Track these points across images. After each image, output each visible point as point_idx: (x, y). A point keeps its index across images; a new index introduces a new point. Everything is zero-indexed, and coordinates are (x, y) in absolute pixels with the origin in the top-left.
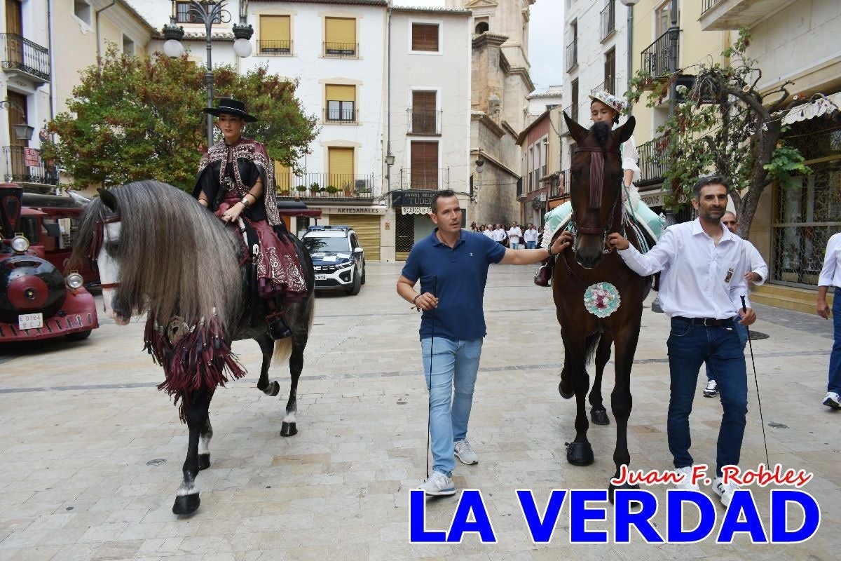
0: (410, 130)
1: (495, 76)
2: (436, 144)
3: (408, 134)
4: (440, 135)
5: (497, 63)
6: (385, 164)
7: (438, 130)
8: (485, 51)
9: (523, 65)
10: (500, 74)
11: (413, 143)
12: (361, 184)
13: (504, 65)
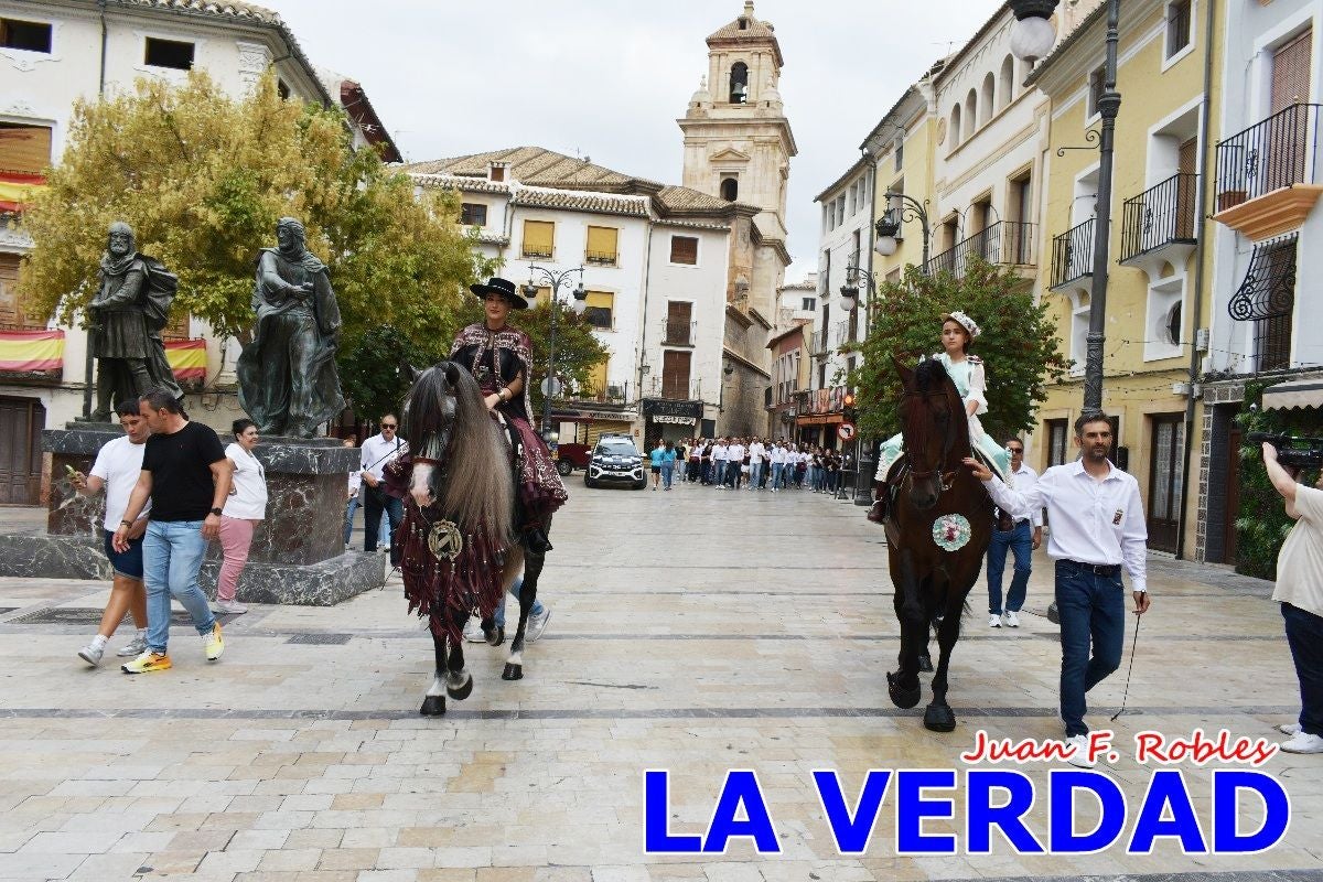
0: (665, 339)
1: (745, 254)
2: (688, 354)
3: (663, 344)
4: (693, 347)
5: (748, 238)
6: (638, 372)
7: (692, 342)
8: (734, 223)
9: (779, 235)
10: (751, 247)
11: (666, 352)
12: (614, 391)
13: (755, 237)
